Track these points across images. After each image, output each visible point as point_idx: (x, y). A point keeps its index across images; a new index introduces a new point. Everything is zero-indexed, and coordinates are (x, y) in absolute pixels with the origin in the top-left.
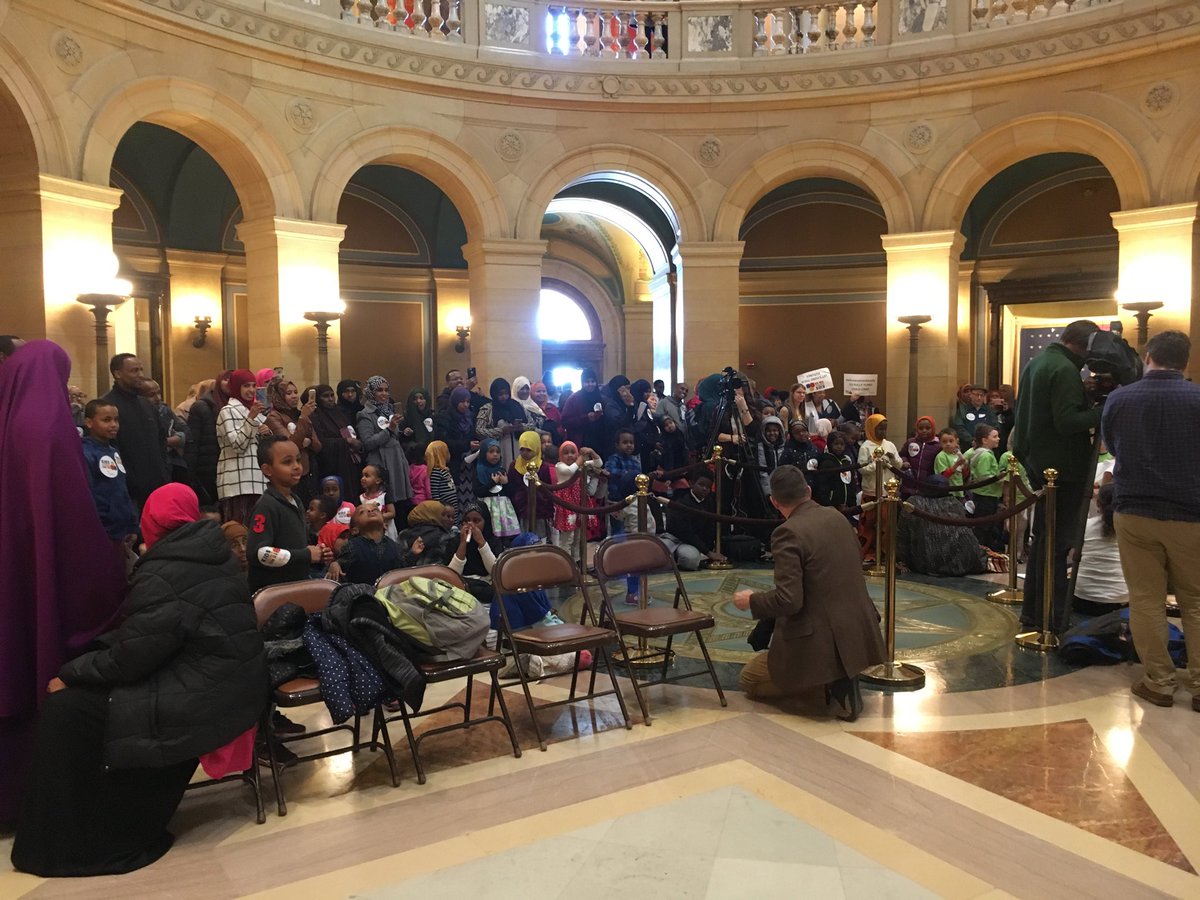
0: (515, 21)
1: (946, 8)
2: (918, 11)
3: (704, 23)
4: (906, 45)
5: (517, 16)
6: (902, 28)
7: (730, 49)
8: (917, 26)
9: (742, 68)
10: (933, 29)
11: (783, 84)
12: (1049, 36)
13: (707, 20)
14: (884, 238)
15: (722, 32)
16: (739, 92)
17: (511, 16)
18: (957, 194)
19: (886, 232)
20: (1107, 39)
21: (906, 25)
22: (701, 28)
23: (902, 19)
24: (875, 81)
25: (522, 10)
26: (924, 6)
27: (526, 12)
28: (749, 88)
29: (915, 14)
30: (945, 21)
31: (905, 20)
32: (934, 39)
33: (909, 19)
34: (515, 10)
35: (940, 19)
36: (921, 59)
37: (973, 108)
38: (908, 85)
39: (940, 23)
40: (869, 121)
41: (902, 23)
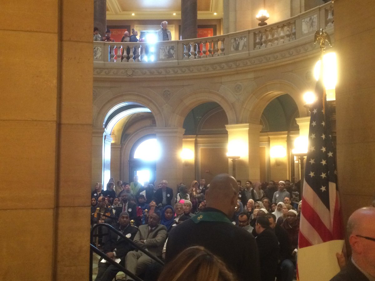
0: (96, 51)
1: (246, 42)
2: (237, 43)
3: (165, 49)
4: (233, 55)
5: (97, 49)
6: (232, 49)
7: (174, 57)
8: (237, 49)
9: (178, 64)
10: (242, 49)
11: (191, 70)
12: (276, 52)
13: (166, 47)
14: (226, 126)
15: (172, 51)
16: (176, 73)
17: (95, 50)
18: (250, 109)
19: (227, 124)
20: (292, 54)
21: (233, 48)
22: (164, 50)
23: (232, 46)
24: (222, 68)
25: (99, 48)
26: (239, 41)
27: (101, 48)
28: (179, 72)
29: (236, 44)
30: (246, 46)
31: (233, 46)
32: (242, 53)
33: (234, 46)
34: (96, 48)
35: (244, 46)
36: (237, 60)
37: (255, 78)
38: (233, 70)
39: (244, 47)
40: (221, 83)
41: (232, 47)
